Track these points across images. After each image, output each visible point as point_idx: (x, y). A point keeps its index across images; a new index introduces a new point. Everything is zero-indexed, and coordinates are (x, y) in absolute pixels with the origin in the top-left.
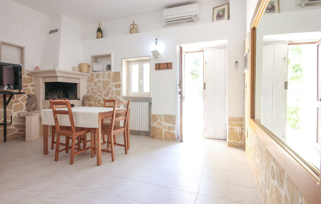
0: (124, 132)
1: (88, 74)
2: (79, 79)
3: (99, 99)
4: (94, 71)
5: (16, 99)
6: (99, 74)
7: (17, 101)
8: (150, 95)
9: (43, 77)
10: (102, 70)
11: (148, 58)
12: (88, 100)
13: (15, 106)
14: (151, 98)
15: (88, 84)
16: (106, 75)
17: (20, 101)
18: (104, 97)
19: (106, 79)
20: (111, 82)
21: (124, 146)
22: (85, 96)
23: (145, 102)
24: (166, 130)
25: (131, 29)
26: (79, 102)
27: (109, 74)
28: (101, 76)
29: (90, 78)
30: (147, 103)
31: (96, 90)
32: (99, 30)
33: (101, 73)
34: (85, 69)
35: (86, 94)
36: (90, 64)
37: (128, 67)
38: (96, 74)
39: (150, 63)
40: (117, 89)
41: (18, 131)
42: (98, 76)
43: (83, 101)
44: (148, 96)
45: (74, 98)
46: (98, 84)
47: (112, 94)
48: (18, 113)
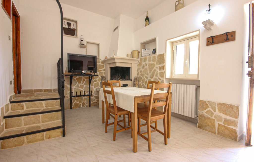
0: (164, 119)
1: (138, 59)
2: (131, 63)
3: (145, 80)
4: (142, 56)
5: (95, 79)
6: (146, 58)
7: (96, 81)
8: (198, 77)
9: (109, 64)
10: (149, 55)
11: (197, 33)
12: (138, 81)
13: (95, 84)
14: (200, 81)
15: (138, 67)
16: (152, 59)
17: (98, 81)
18: (150, 79)
19: (152, 62)
20: (156, 65)
21: (164, 134)
22: (136, 78)
23: (191, 84)
24: (222, 123)
25: (176, 6)
26: (132, 83)
27: (154, 57)
28: (147, 60)
29: (139, 62)
30: (194, 87)
31: (144, 72)
32: (147, 19)
33: (147, 57)
34: (136, 54)
35: (136, 76)
36: (139, 50)
37: (172, 48)
38: (144, 58)
39: (199, 40)
40: (161, 71)
41: (97, 100)
42: (145, 60)
43: (134, 82)
44: (196, 78)
45: (128, 79)
46: (145, 67)
47: (157, 76)
48: (96, 88)
